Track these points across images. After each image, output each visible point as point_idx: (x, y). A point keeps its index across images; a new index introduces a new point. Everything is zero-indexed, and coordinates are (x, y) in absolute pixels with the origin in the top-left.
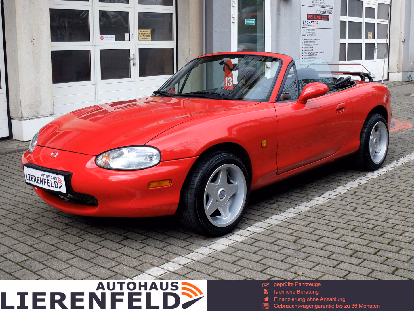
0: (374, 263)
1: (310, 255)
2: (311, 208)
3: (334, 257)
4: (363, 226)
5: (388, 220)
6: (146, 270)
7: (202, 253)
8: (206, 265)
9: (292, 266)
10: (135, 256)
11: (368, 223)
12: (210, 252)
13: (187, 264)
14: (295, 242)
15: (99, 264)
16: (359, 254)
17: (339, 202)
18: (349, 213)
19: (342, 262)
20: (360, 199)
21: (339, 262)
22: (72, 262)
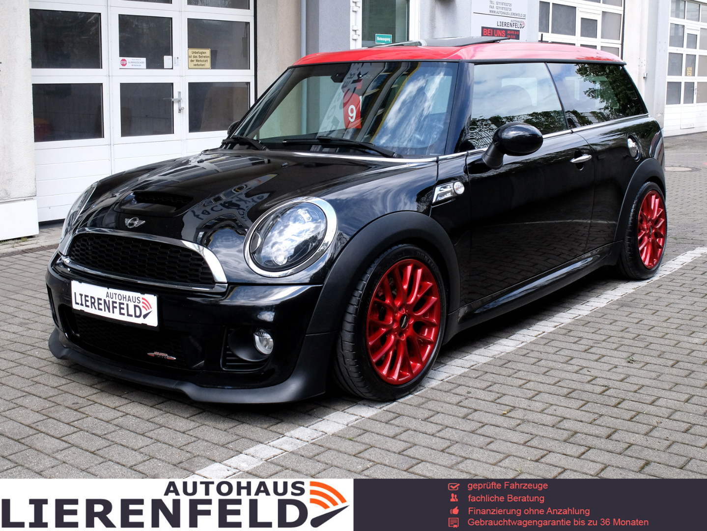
0: (606, 453)
1: (493, 440)
2: (492, 359)
3: (534, 443)
4: (586, 390)
5: (628, 379)
6: (198, 468)
7: (301, 438)
8: (309, 460)
9: (462, 459)
10: (179, 444)
11: (593, 384)
12: (315, 436)
13: (274, 457)
14: (465, 417)
15: (114, 459)
16: (579, 438)
17: (541, 348)
18: (560, 366)
19: (550, 452)
20: (578, 343)
21: (545, 452)
22: (64, 455)
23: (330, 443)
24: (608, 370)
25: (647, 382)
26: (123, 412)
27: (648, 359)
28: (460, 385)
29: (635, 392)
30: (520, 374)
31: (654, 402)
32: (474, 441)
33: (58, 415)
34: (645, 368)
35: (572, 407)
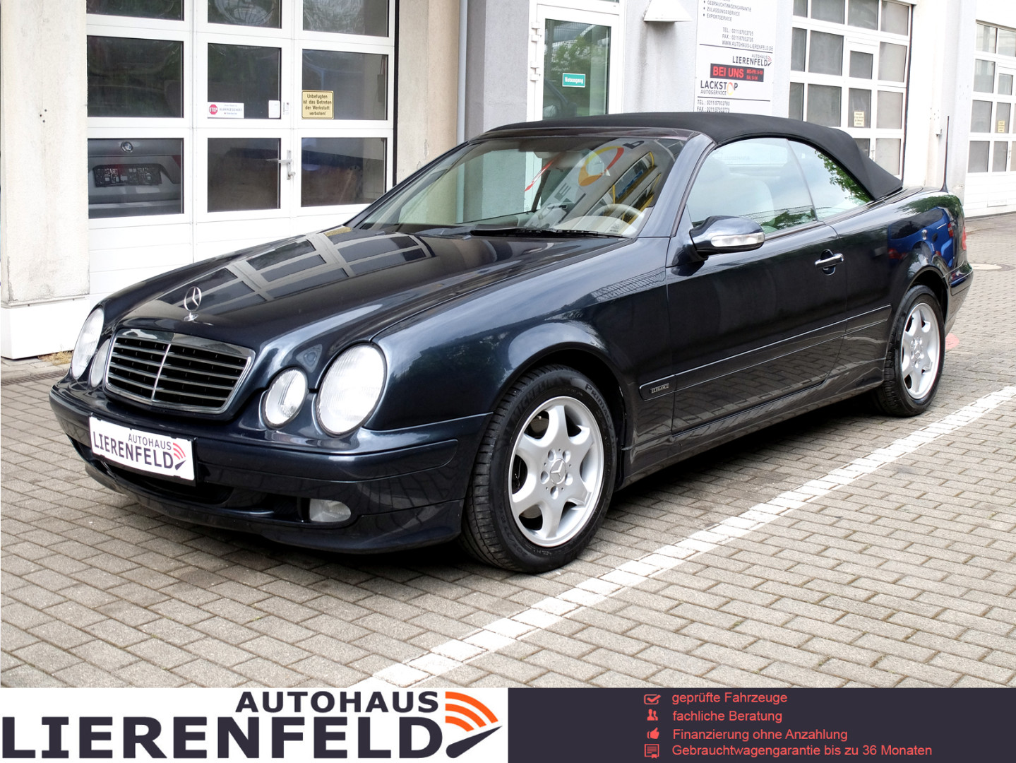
1: (717, 664)
2: (717, 546)
4: (845, 595)
5: (903, 580)
7: (452, 657)
10: (286, 662)
11: (855, 587)
12: (472, 654)
14: (677, 631)
16: (833, 665)
17: (784, 531)
18: (808, 559)
20: (836, 525)
23: (493, 664)
24: (875, 566)
25: (931, 585)
26: (210, 613)
27: (931, 552)
28: (672, 584)
29: (912, 599)
30: (755, 570)
31: (938, 614)
32: (689, 667)
33: (121, 614)
34: (927, 565)
35: (825, 620)
